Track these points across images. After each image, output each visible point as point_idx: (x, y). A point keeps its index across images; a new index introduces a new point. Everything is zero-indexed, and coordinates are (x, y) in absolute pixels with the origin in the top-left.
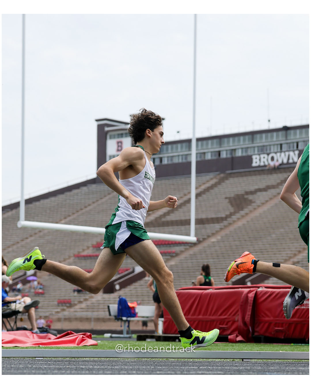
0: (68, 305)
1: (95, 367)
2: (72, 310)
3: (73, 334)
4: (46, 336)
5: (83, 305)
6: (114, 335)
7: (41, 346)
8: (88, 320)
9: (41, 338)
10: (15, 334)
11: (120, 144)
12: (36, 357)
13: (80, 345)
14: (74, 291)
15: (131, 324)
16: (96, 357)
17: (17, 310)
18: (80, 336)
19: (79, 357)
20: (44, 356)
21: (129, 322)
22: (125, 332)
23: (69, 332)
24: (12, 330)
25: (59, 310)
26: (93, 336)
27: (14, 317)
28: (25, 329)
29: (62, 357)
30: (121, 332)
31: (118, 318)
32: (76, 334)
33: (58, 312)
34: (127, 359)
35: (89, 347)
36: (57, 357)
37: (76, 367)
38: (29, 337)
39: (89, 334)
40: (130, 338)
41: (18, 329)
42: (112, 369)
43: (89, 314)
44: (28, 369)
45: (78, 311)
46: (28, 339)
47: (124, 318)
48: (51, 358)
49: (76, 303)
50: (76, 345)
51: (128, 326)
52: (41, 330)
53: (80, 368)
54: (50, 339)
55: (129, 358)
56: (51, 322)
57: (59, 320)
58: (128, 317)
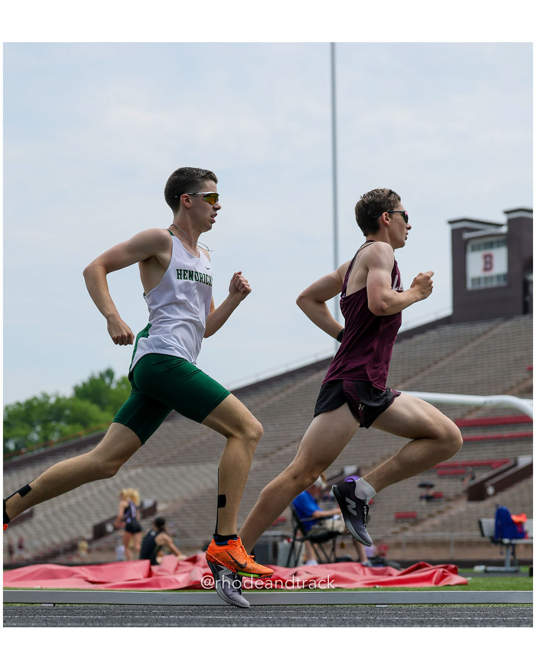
0: (411, 520)
1: (475, 618)
2: (419, 528)
3: (427, 566)
4: (385, 571)
5: (437, 521)
6: (490, 569)
7: (377, 586)
8: (444, 544)
9: (376, 573)
10: (335, 569)
11: (488, 259)
12: (376, 604)
13: (441, 584)
14: (421, 498)
15: (517, 550)
16: (470, 604)
17: (335, 530)
18: (438, 570)
19: (444, 604)
20: (389, 603)
21: (514, 546)
22: (508, 563)
23: (421, 563)
24: (329, 562)
25: (397, 529)
26: (459, 570)
27: (331, 542)
28: (348, 560)
29: (417, 604)
30: (501, 563)
31: (496, 540)
32: (432, 567)
33: (395, 533)
34: (521, 605)
35: (454, 587)
36: (409, 604)
37: (445, 618)
38: (358, 572)
39: (453, 566)
40: (516, 572)
41: (338, 560)
42: (504, 621)
43: (446, 535)
44: (371, 622)
45: (428, 530)
46: (356, 576)
47: (506, 541)
48: (400, 605)
49: (425, 516)
50: (432, 585)
51: (513, 554)
52: (374, 561)
53: (452, 621)
54: (390, 575)
55: (525, 604)
56: (386, 548)
57: (398, 545)
58: (511, 538)
